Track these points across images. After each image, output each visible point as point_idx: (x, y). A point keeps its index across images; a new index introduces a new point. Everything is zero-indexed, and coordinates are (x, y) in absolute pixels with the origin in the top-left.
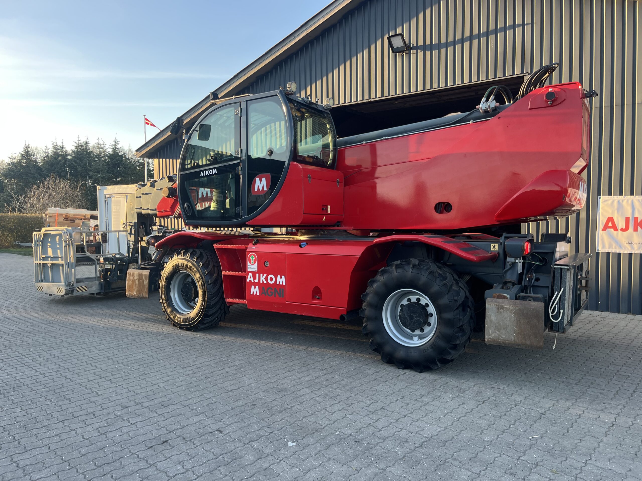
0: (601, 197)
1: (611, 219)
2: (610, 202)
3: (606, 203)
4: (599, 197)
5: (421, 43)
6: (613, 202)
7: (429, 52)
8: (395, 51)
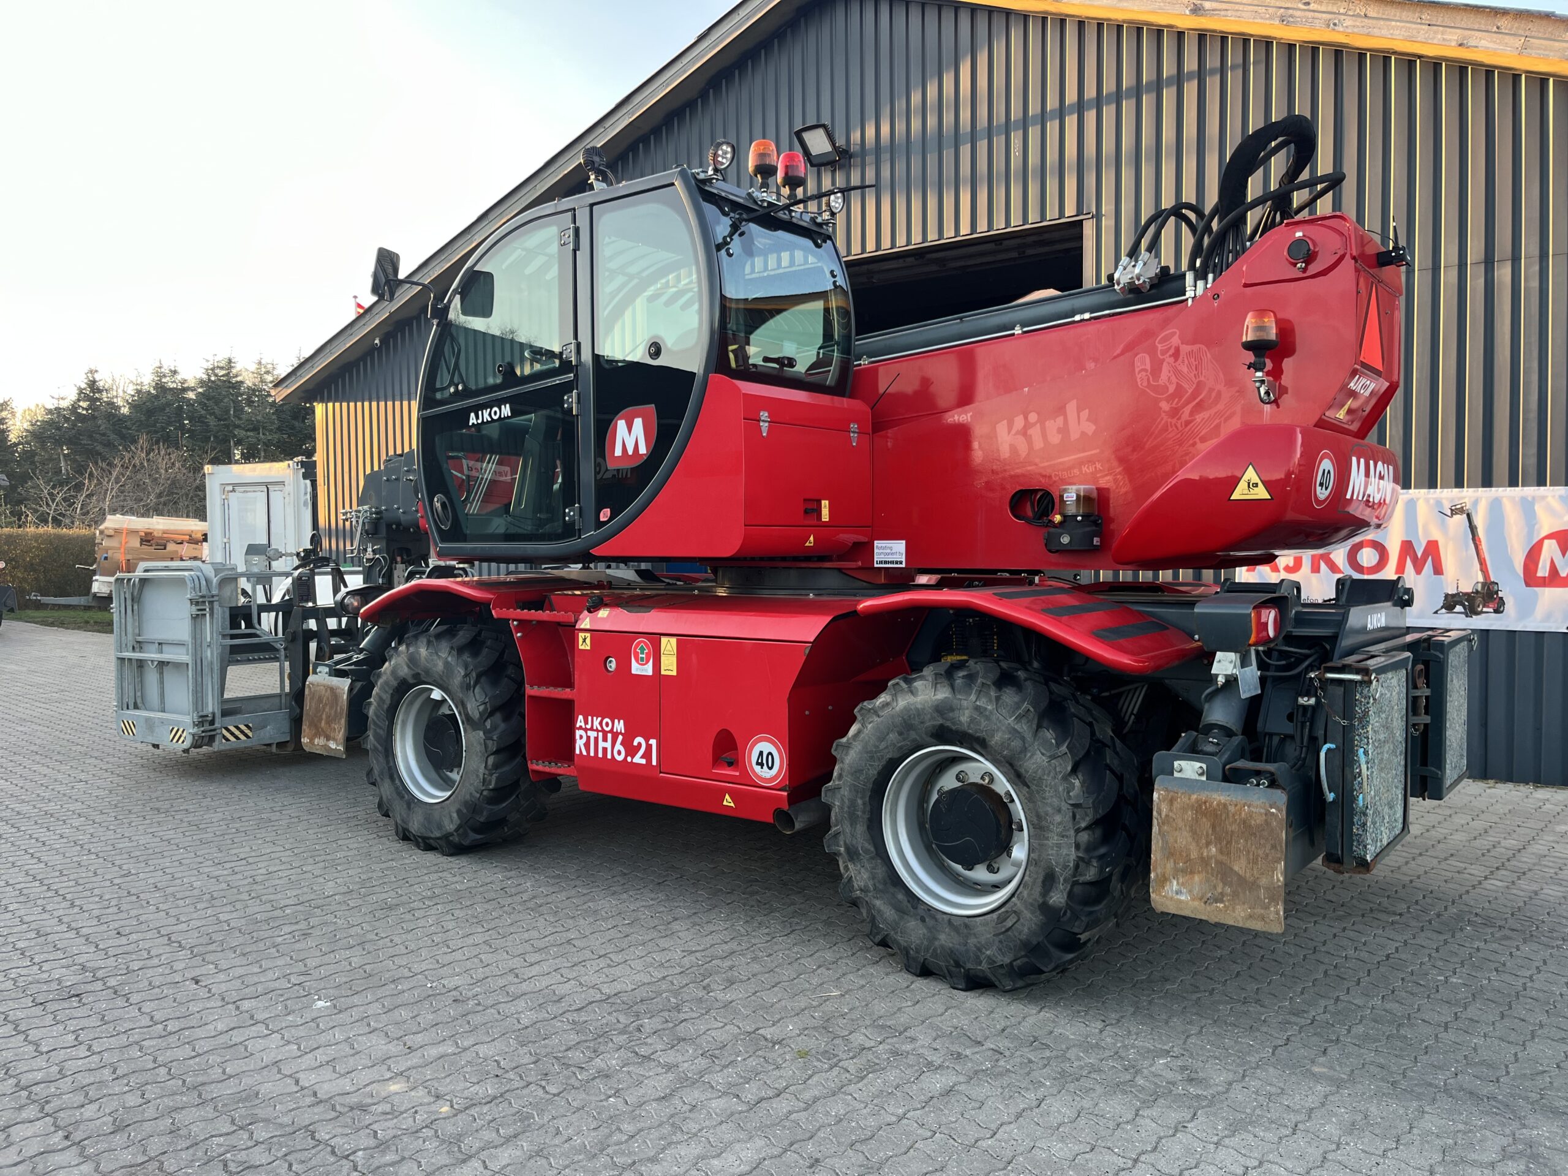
5: (870, 143)
7: (888, 163)
8: (815, 162)
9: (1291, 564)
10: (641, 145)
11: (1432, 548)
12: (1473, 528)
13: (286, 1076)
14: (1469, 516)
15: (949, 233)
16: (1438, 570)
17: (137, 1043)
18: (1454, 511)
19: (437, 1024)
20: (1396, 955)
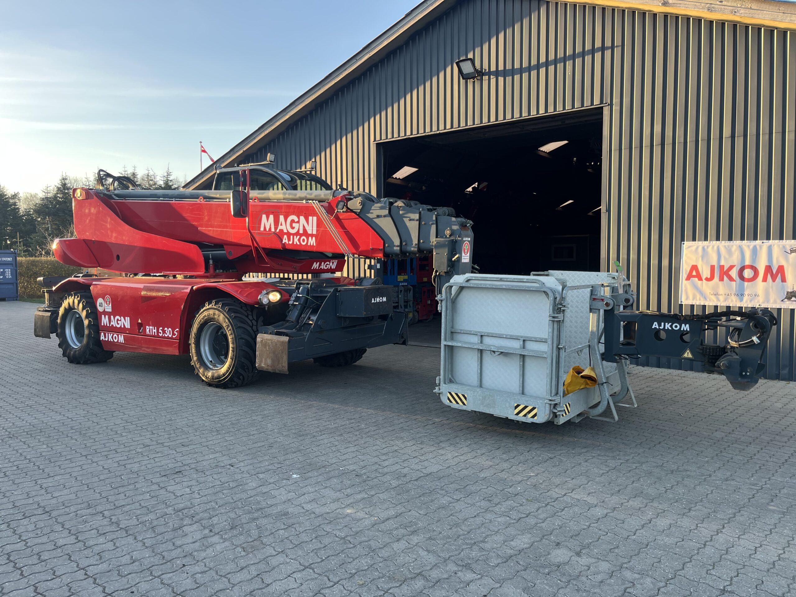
0: (685, 242)
1: (694, 268)
2: (694, 248)
3: (690, 249)
4: (682, 243)
5: (493, 68)
6: (697, 248)
7: (503, 78)
8: (464, 76)
9: (709, 277)
11: (781, 269)
16: (784, 280)
18: (792, 251)
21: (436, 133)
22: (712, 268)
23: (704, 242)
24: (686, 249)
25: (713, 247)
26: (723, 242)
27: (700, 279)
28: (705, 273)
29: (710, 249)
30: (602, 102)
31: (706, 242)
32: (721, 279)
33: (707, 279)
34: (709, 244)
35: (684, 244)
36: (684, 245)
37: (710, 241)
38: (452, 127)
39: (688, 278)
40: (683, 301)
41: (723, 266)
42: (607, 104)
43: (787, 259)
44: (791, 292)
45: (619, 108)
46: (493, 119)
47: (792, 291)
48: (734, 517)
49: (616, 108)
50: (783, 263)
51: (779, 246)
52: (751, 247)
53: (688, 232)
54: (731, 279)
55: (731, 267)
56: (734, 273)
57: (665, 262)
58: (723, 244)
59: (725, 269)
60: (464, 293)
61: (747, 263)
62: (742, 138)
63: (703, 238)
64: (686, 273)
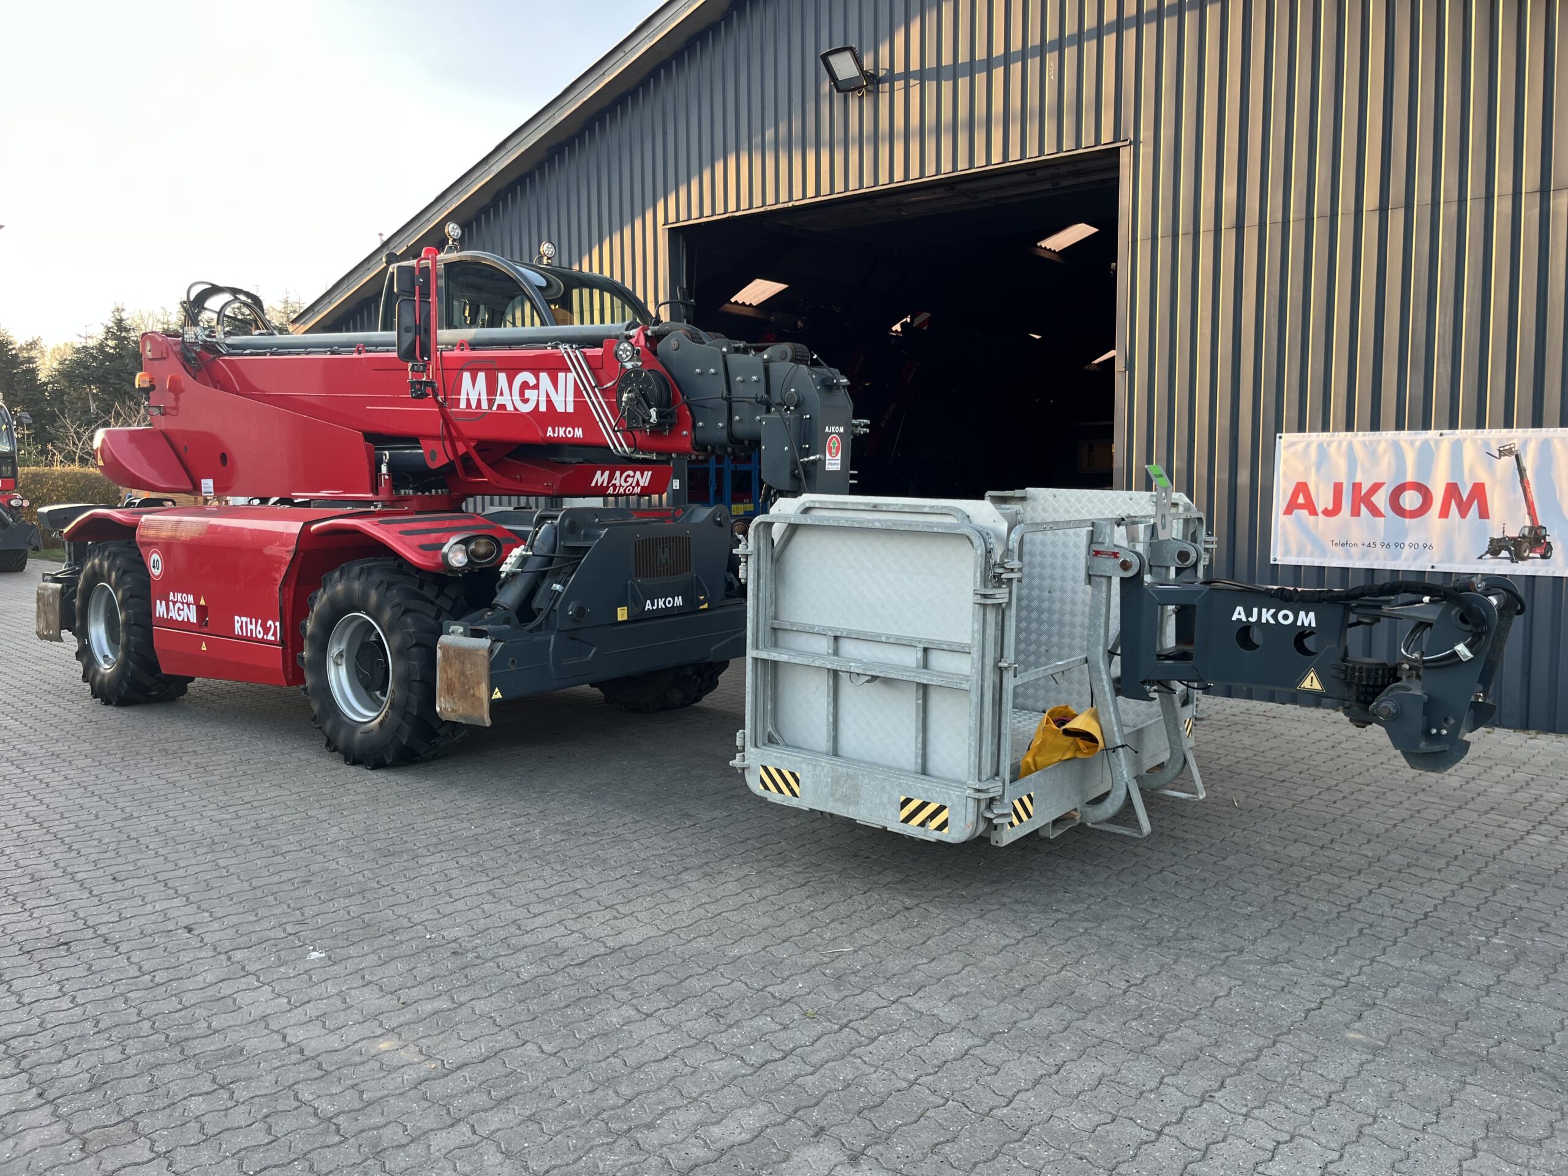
0: (1283, 435)
1: (1302, 488)
2: (1300, 447)
3: (1292, 450)
4: (1278, 435)
5: (899, 69)
6: (1308, 445)
7: (918, 86)
8: (841, 87)
9: (1330, 507)
10: (662, 71)
11: (1479, 490)
12: (1521, 470)
13: (274, 1031)
14: (1517, 457)
15: (980, 161)
16: (1484, 514)
17: (122, 995)
18: (1503, 453)
19: (433, 978)
20: (1435, 914)
21: (786, 205)
22: (1338, 488)
23: (1321, 434)
24: (1285, 448)
25: (1340, 443)
26: (1360, 433)
27: (1313, 512)
28: (1323, 499)
29: (1333, 449)
30: (1117, 138)
31: (1325, 434)
32: (1356, 512)
33: (1326, 512)
34: (1332, 439)
35: (1280, 437)
36: (1282, 440)
37: (1334, 431)
38: (818, 194)
39: (1288, 511)
40: (1279, 558)
41: (1360, 484)
42: (1127, 143)
43: (1491, 469)
44: (1499, 540)
45: (1151, 149)
46: (899, 175)
47: (1501, 536)
48: (1257, 1059)
49: (1145, 150)
50: (1483, 477)
51: (1474, 441)
52: (1417, 444)
53: (1289, 412)
54: (1375, 512)
55: (1376, 487)
56: (1381, 499)
57: (1244, 477)
58: (1360, 438)
59: (1363, 492)
60: (801, 541)
61: (1410, 478)
62: (1402, 212)
63: (1320, 426)
64: (1284, 500)
